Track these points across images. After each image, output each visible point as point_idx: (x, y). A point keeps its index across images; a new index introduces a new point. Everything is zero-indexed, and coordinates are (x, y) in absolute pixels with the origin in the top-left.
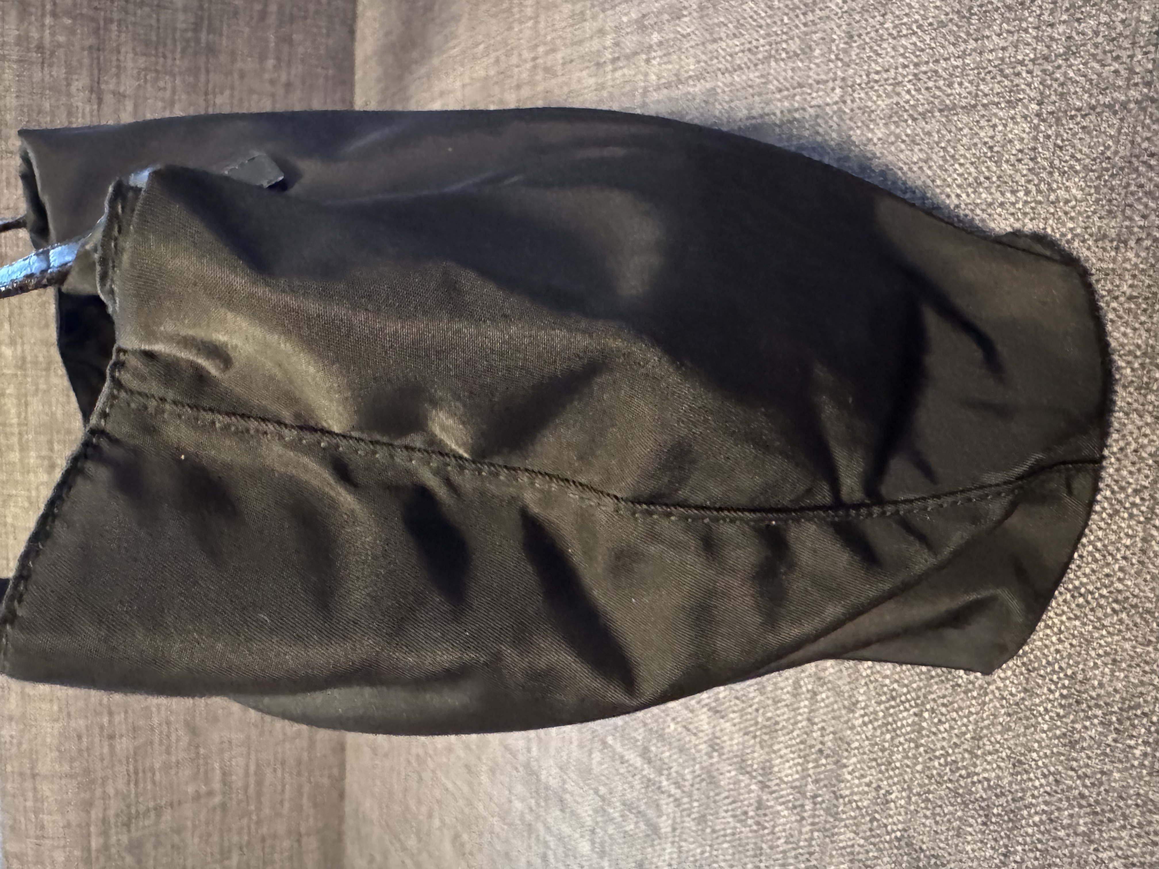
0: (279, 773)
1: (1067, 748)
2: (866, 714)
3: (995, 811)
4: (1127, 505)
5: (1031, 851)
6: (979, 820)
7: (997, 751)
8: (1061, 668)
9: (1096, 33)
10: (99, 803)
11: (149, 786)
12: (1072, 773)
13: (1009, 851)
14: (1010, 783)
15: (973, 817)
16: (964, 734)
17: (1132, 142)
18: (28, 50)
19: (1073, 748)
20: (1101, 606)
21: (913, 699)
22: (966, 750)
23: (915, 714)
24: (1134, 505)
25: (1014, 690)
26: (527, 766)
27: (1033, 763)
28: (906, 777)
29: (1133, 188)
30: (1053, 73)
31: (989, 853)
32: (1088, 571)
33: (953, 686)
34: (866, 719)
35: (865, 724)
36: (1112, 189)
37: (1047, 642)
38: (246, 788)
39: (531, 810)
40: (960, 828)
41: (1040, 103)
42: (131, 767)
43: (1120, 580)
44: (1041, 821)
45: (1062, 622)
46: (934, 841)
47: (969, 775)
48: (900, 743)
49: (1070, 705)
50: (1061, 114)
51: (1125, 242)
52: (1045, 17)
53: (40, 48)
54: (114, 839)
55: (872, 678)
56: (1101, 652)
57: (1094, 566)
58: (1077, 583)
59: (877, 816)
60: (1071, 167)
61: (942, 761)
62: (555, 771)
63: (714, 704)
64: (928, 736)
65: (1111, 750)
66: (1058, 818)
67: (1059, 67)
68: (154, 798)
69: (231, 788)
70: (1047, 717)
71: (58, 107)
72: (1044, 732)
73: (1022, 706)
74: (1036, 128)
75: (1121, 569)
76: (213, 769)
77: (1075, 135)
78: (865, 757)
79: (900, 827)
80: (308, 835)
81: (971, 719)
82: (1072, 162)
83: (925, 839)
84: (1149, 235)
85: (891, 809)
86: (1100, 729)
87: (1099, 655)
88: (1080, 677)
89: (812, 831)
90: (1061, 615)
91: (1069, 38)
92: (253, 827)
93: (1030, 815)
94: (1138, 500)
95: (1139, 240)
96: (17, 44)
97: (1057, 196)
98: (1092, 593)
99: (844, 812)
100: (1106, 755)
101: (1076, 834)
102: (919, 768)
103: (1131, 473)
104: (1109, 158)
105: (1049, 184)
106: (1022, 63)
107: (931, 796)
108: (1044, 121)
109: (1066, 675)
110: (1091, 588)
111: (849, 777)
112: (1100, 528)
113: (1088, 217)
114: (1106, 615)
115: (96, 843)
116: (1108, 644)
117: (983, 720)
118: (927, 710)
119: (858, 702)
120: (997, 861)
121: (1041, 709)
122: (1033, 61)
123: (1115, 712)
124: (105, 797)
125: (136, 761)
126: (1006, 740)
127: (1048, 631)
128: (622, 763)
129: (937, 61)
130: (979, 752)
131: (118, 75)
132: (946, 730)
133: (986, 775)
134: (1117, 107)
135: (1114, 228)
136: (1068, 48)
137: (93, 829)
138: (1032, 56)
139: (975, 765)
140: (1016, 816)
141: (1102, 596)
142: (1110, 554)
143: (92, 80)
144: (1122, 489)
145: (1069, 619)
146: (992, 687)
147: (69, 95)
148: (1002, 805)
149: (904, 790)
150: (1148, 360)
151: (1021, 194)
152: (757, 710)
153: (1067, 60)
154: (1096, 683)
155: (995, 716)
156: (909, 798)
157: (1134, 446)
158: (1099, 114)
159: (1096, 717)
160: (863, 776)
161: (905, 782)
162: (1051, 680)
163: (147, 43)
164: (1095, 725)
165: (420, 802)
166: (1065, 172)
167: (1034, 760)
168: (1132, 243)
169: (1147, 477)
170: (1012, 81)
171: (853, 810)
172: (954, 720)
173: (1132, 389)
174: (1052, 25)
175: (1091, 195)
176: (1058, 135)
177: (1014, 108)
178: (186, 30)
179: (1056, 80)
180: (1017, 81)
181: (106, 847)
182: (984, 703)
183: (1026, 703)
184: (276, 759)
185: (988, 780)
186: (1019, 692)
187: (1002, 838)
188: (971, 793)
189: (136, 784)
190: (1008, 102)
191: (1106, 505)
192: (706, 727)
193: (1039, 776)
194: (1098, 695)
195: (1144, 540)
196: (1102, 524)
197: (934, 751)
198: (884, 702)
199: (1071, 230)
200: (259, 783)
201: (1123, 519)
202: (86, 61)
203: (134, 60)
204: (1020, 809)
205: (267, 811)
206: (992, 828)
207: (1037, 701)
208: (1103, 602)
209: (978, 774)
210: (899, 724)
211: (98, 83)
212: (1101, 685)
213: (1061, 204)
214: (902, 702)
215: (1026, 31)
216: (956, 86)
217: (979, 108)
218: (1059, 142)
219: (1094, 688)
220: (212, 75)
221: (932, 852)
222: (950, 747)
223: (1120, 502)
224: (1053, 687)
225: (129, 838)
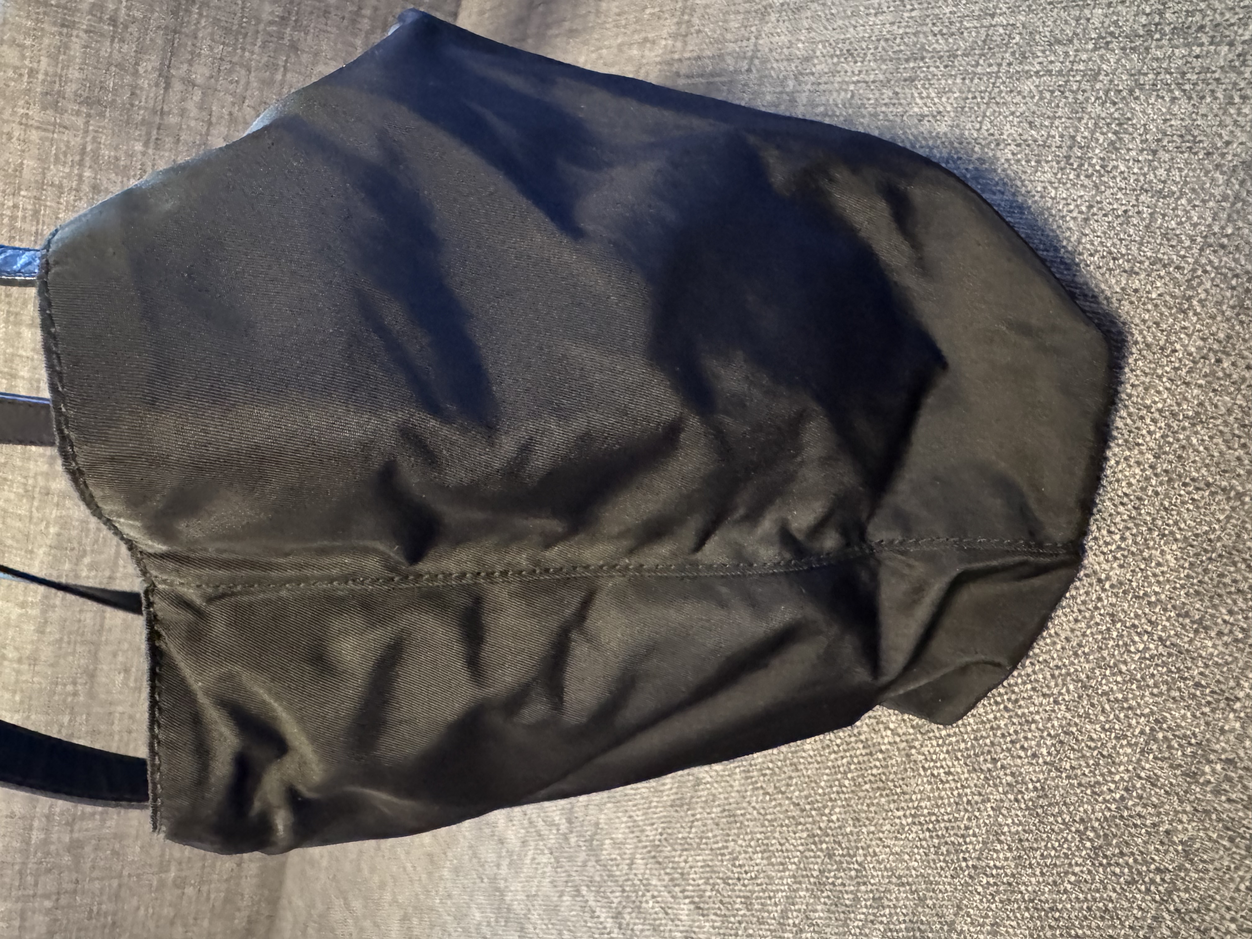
4: (1147, 879)
9: (1230, 411)
17: (1238, 536)
18: (101, 20)
24: (1152, 881)
26: (494, 879)
29: (1227, 580)
30: (1176, 432)
36: (1206, 571)
39: (489, 925)
41: (1157, 457)
50: (1174, 476)
51: (1206, 629)
52: (1183, 373)
53: (113, 21)
54: (55, 837)
60: (1172, 533)
62: (521, 896)
63: (697, 900)
67: (1184, 429)
71: (122, 87)
74: (1148, 479)
77: (1183, 503)
82: (1175, 529)
84: (1231, 632)
91: (1201, 404)
94: (1158, 879)
95: (1220, 634)
96: (90, 13)
97: (1151, 555)
103: (1158, 851)
104: (1211, 541)
105: (1146, 540)
106: (1148, 408)
108: (1156, 475)
112: (1114, 890)
113: (1175, 588)
122: (1160, 411)
128: (592, 917)
131: (190, 63)
134: (1232, 494)
135: (1198, 610)
136: (1198, 414)
138: (1160, 405)
142: (1118, 918)
143: (162, 64)
147: (136, 74)
150: (1200, 752)
151: (1117, 537)
152: (740, 923)
153: (1194, 425)
157: (1167, 826)
158: (1213, 494)
163: (227, 31)
165: (373, 870)
166: (1165, 535)
168: (1213, 633)
173: (1178, 772)
174: (1187, 384)
175: (1184, 568)
176: (1167, 496)
178: (271, 23)
179: (1178, 440)
180: (1139, 424)
191: (1126, 870)
192: (684, 918)
196: (1118, 888)
199: (1156, 593)
201: (1140, 890)
202: (160, 42)
203: (211, 48)
211: (169, 67)
213: (1153, 564)
215: (1160, 377)
218: (1166, 504)
220: (289, 75)
223: (1139, 873)
225: (71, 838)
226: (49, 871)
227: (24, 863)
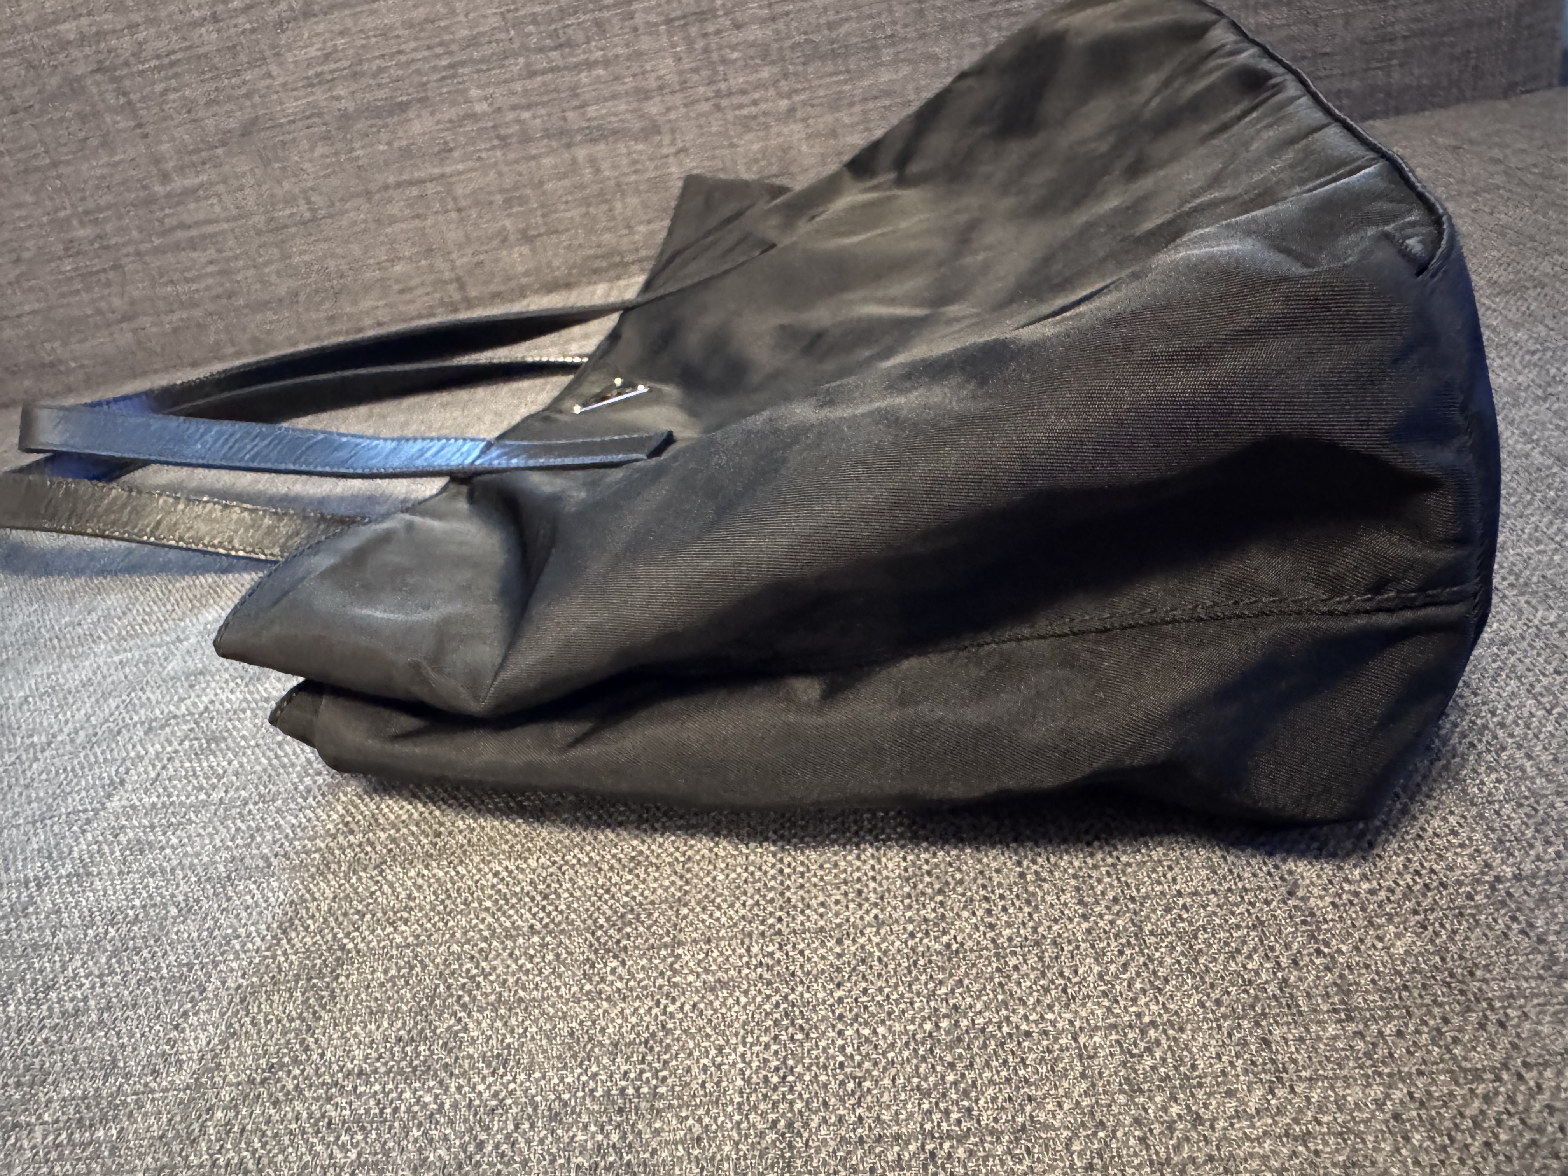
0: (210, 269)
1: (546, 1113)
2: (510, 872)
3: (422, 1048)
4: (943, 1105)
5: (378, 1103)
6: (402, 1032)
7: (512, 1032)
8: (664, 1079)
10: (121, 22)
11: (159, 88)
12: (511, 1127)
13: (369, 1076)
14: (470, 1057)
15: (404, 1024)
16: (524, 989)
17: (1510, 997)
19: (551, 1119)
20: (775, 1105)
21: (553, 920)
22: (500, 995)
23: (531, 927)
24: (947, 1113)
25: (610, 1030)
27: (509, 1077)
28: (435, 936)
29: (1438, 1012)
31: (358, 1053)
32: (823, 1078)
33: (588, 959)
34: (505, 874)
35: (496, 874)
36: (1425, 987)
37: (696, 1054)
38: (183, 226)
40: (384, 1013)
41: (1518, 878)
42: (179, 55)
43: (825, 1120)
44: (426, 1105)
45: (734, 1064)
46: (354, 988)
47: (464, 1007)
48: (484, 920)
49: (614, 1103)
50: (1512, 904)
51: (1350, 1019)
54: (75, 53)
55: (564, 868)
56: (706, 1120)
57: (833, 1085)
58: (799, 1069)
59: (368, 917)
60: (1436, 934)
61: (474, 971)
64: (504, 949)
65: (562, 1166)
66: (437, 1123)
68: (143, 99)
69: (178, 204)
70: (584, 1078)
72: (562, 1080)
73: (589, 1046)
74: (1477, 881)
75: (841, 1120)
76: (198, 174)
77: (1489, 927)
78: (449, 885)
79: (362, 946)
80: (135, 331)
81: (549, 991)
82: (1444, 933)
83: (354, 978)
84: (1374, 1044)
85: (383, 930)
86: (589, 1145)
87: (700, 1120)
88: (660, 1105)
89: (319, 850)
90: (744, 1061)
92: (130, 249)
93: (430, 1089)
94: (955, 1116)
97: (1383, 926)
98: (791, 1090)
99: (360, 879)
100: (553, 1161)
101: (420, 1150)
102: (455, 948)
103: (994, 1099)
104: (1472, 974)
105: (1397, 913)
107: (418, 969)
109: (656, 1087)
110: (799, 1087)
111: (412, 873)
114: (763, 1115)
115: (69, 29)
116: (721, 1127)
117: (553, 1006)
118: (543, 939)
119: (526, 860)
120: (349, 1065)
121: (594, 1069)
123: (621, 1158)
124: (133, 27)
125: (188, 60)
126: (533, 1039)
127: (713, 1052)
129: (1519, 747)
130: (502, 1011)
132: (521, 967)
133: (471, 1025)
135: (1365, 1000)
137: (84, 21)
139: (481, 1010)
140: (423, 1073)
141: (792, 1103)
142: (859, 1100)
144: (966, 1094)
145: (742, 1072)
146: (605, 1005)
148: (433, 1053)
149: (417, 937)
151: (1366, 885)
154: (658, 1125)
155: (564, 1017)
156: (408, 946)
157: (1037, 1094)
158: (1535, 949)
159: (607, 1136)
160: (419, 888)
161: (429, 937)
162: (642, 1072)
164: (593, 1137)
166: (1425, 928)
167: (515, 1078)
168: (1352, 1027)
169: (996, 1120)
170: (1534, 837)
171: (367, 889)
172: (540, 972)
175: (1404, 964)
176: (1479, 908)
177: (1495, 849)
180: (1537, 843)
181: (64, 45)
182: (578, 1002)
183: (597, 1050)
184: (228, 260)
185: (466, 1029)
186: (610, 1037)
187: (386, 1064)
188: (440, 1015)
189: (159, 68)
190: (1501, 841)
191: (932, 1079)
193: (494, 1088)
194: (640, 1133)
195: (897, 1137)
196: (900, 1081)
197: (486, 959)
198: (536, 888)
200: (193, 245)
201: (920, 1104)
204: (435, 1075)
205: (155, 262)
206: (396, 1049)
207: (605, 1061)
208: (783, 1107)
209: (470, 1016)
210: (511, 912)
212: (657, 1132)
213: (1373, 933)
214: (543, 908)
216: (1493, 776)
217: (1474, 811)
218: (1468, 911)
219: (649, 1125)
221: (338, 991)
222: (498, 976)
224: (632, 1075)
225: (83, 77)
226: (30, 66)
227: (26, 28)
